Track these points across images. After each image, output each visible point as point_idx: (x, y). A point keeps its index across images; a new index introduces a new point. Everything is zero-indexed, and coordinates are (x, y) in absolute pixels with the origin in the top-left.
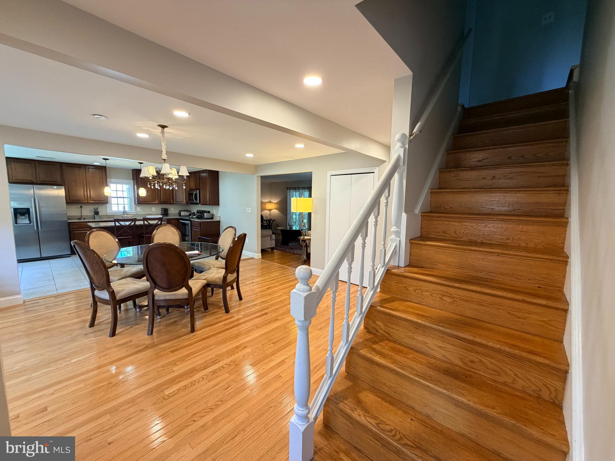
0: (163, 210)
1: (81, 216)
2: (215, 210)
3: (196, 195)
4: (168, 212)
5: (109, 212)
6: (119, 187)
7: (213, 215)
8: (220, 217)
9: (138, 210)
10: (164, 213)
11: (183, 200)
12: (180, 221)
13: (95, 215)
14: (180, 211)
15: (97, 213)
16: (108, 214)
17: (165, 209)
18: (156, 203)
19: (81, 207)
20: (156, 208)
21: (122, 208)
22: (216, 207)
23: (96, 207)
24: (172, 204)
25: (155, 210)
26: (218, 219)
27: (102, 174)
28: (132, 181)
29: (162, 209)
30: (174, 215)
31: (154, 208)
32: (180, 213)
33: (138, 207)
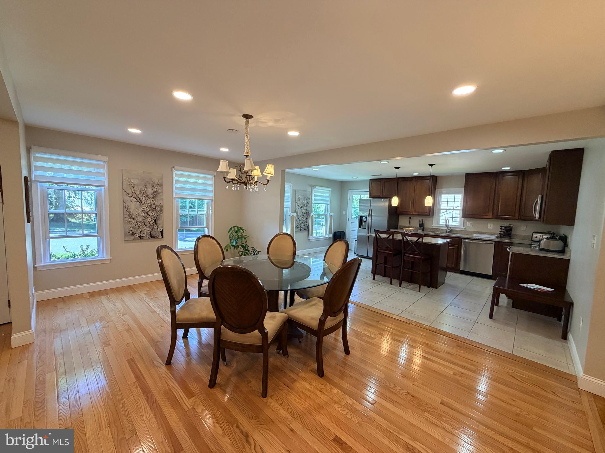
0: (503, 228)
1: (409, 226)
4: (511, 233)
5: (435, 225)
6: (451, 197)
8: (571, 251)
9: (468, 225)
10: (505, 234)
15: (421, 225)
16: (433, 227)
17: (506, 227)
19: (409, 218)
20: (493, 224)
21: (445, 221)
23: (421, 219)
25: (491, 228)
26: (567, 256)
28: (464, 189)
29: (501, 226)
31: (492, 225)
33: (468, 222)
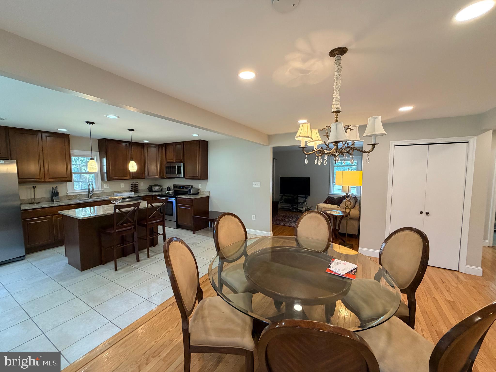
0: (132, 185)
1: (34, 199)
2: (201, 185)
3: (179, 168)
4: (138, 188)
5: (70, 192)
7: (198, 190)
8: (209, 192)
9: (105, 187)
10: (134, 190)
11: (157, 175)
12: (158, 197)
13: (54, 197)
14: (152, 186)
15: (55, 194)
16: (69, 195)
17: (134, 185)
18: (127, 178)
19: (33, 187)
22: (203, 182)
23: (54, 186)
24: (144, 178)
25: (123, 187)
26: (207, 195)
27: (65, 143)
28: (99, 152)
30: (144, 191)
32: (152, 188)
33: (104, 184)
